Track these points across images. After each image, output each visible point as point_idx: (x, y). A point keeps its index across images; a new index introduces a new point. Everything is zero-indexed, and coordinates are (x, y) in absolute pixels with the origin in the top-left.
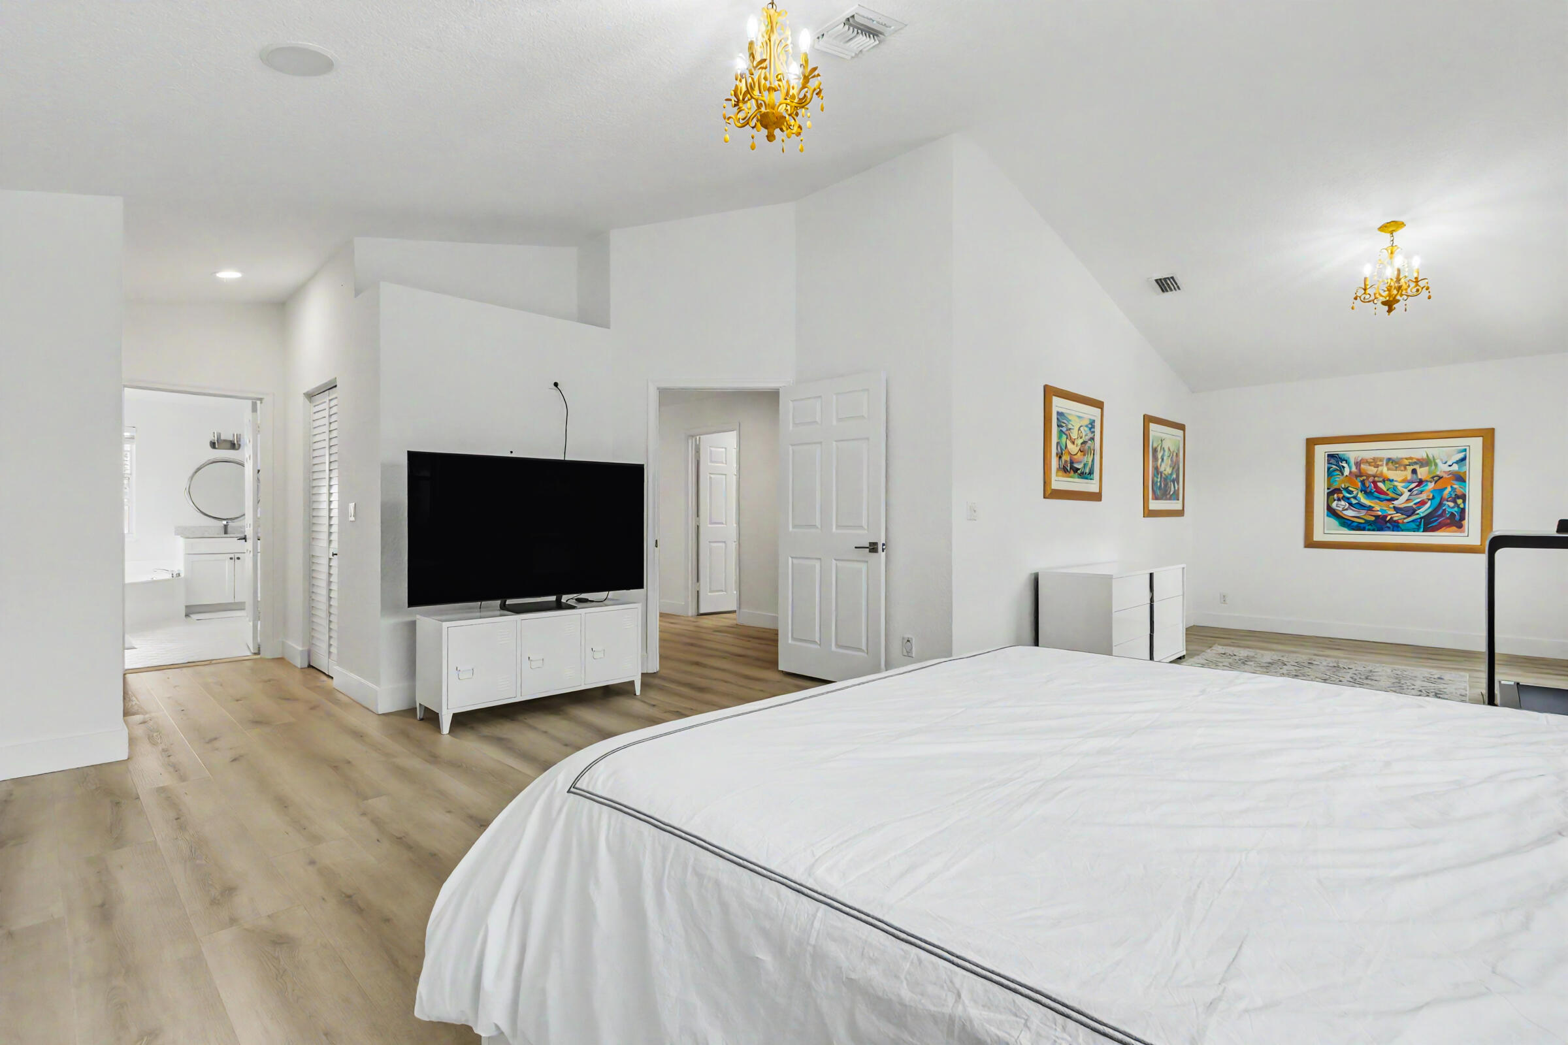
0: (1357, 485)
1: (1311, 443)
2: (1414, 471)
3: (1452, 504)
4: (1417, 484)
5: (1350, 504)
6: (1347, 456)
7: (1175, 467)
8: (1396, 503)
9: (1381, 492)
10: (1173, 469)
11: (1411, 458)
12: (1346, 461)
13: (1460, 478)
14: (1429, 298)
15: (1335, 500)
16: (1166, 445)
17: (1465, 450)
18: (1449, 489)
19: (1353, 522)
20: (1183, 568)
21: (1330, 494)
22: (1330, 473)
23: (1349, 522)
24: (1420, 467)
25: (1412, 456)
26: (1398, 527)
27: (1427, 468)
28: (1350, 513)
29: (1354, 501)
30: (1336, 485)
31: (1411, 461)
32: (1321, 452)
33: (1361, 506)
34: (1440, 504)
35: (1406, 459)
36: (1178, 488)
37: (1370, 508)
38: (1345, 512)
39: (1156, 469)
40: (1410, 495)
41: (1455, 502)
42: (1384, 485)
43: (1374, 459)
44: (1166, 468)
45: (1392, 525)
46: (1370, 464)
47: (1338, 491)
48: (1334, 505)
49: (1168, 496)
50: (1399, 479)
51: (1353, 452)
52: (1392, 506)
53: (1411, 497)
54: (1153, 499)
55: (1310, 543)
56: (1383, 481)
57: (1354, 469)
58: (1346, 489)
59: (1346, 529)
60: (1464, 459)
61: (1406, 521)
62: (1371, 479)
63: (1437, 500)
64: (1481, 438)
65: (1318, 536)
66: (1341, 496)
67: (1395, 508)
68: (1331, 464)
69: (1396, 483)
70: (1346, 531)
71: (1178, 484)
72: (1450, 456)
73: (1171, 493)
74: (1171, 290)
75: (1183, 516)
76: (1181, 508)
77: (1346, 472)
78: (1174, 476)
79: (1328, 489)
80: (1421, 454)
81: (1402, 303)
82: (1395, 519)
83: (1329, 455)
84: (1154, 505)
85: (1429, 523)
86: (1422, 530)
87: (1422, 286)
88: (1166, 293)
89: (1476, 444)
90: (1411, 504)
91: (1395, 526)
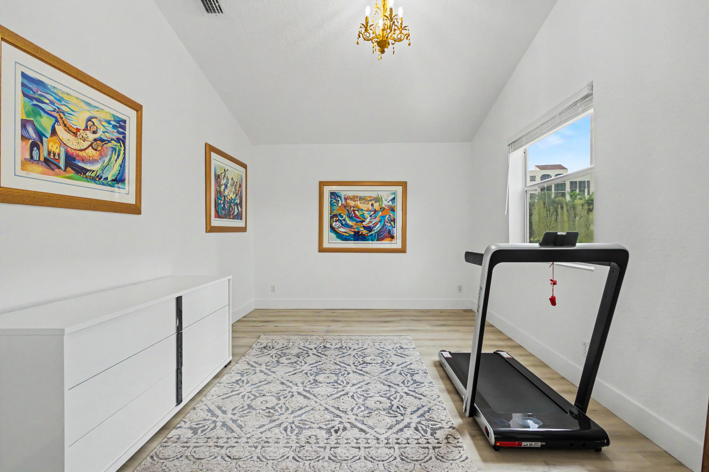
0: (346, 212)
1: (322, 184)
2: (372, 205)
3: (389, 224)
4: (373, 212)
5: (342, 224)
6: (340, 193)
7: (239, 194)
8: (364, 223)
9: (356, 216)
10: (237, 195)
11: (371, 197)
12: (340, 197)
13: (393, 210)
14: (409, 45)
15: (334, 222)
16: (229, 175)
17: (395, 193)
18: (388, 216)
19: (343, 235)
20: (229, 280)
21: (332, 218)
22: (332, 205)
23: (342, 235)
24: (375, 202)
25: (372, 196)
26: (365, 238)
27: (378, 203)
28: (342, 230)
29: (344, 223)
30: (335, 212)
31: (371, 198)
32: (327, 190)
33: (347, 226)
34: (384, 225)
35: (369, 197)
36: (242, 211)
37: (351, 227)
38: (339, 229)
39: (219, 193)
40: (370, 219)
41: (390, 223)
42: (358, 212)
43: (354, 196)
44: (230, 194)
45: (362, 237)
46: (351, 199)
47: (335, 216)
48: (334, 225)
49: (232, 216)
50: (366, 209)
51: (344, 191)
52: (362, 225)
53: (371, 220)
54: (215, 217)
55: (322, 250)
56: (358, 210)
57: (344, 202)
58: (340, 214)
59: (339, 240)
60: (394, 199)
61: (369, 234)
62: (352, 209)
63: (382, 223)
64: (402, 187)
65: (326, 245)
66: (338, 219)
67: (364, 227)
68: (332, 198)
69: (364, 212)
70: (339, 241)
71: (241, 208)
72: (388, 197)
73: (235, 214)
74: (215, 12)
75: (246, 231)
76: (244, 226)
77: (340, 205)
78: (238, 201)
79: (331, 214)
80: (374, 195)
81: (391, 46)
82: (363, 233)
83: (331, 193)
84: (216, 222)
85: (380, 237)
86: (376, 240)
87: (405, 34)
88: (210, 14)
89: (399, 189)
90: (371, 225)
91: (364, 238)
